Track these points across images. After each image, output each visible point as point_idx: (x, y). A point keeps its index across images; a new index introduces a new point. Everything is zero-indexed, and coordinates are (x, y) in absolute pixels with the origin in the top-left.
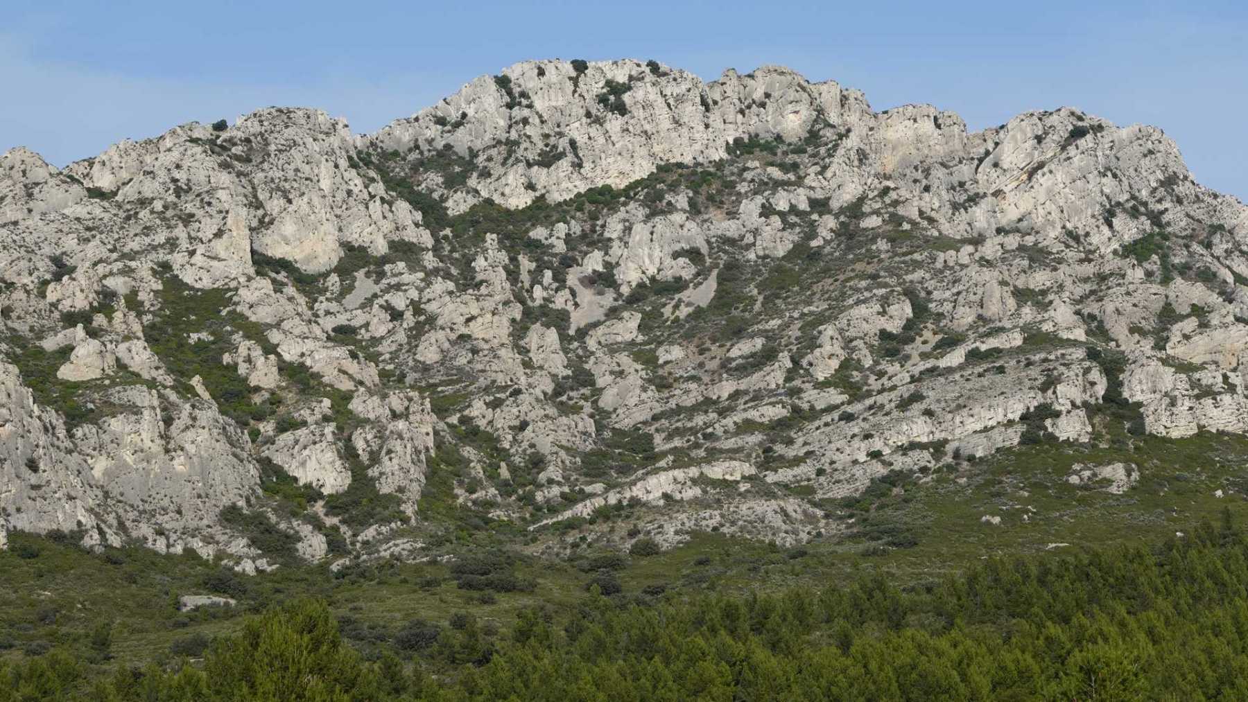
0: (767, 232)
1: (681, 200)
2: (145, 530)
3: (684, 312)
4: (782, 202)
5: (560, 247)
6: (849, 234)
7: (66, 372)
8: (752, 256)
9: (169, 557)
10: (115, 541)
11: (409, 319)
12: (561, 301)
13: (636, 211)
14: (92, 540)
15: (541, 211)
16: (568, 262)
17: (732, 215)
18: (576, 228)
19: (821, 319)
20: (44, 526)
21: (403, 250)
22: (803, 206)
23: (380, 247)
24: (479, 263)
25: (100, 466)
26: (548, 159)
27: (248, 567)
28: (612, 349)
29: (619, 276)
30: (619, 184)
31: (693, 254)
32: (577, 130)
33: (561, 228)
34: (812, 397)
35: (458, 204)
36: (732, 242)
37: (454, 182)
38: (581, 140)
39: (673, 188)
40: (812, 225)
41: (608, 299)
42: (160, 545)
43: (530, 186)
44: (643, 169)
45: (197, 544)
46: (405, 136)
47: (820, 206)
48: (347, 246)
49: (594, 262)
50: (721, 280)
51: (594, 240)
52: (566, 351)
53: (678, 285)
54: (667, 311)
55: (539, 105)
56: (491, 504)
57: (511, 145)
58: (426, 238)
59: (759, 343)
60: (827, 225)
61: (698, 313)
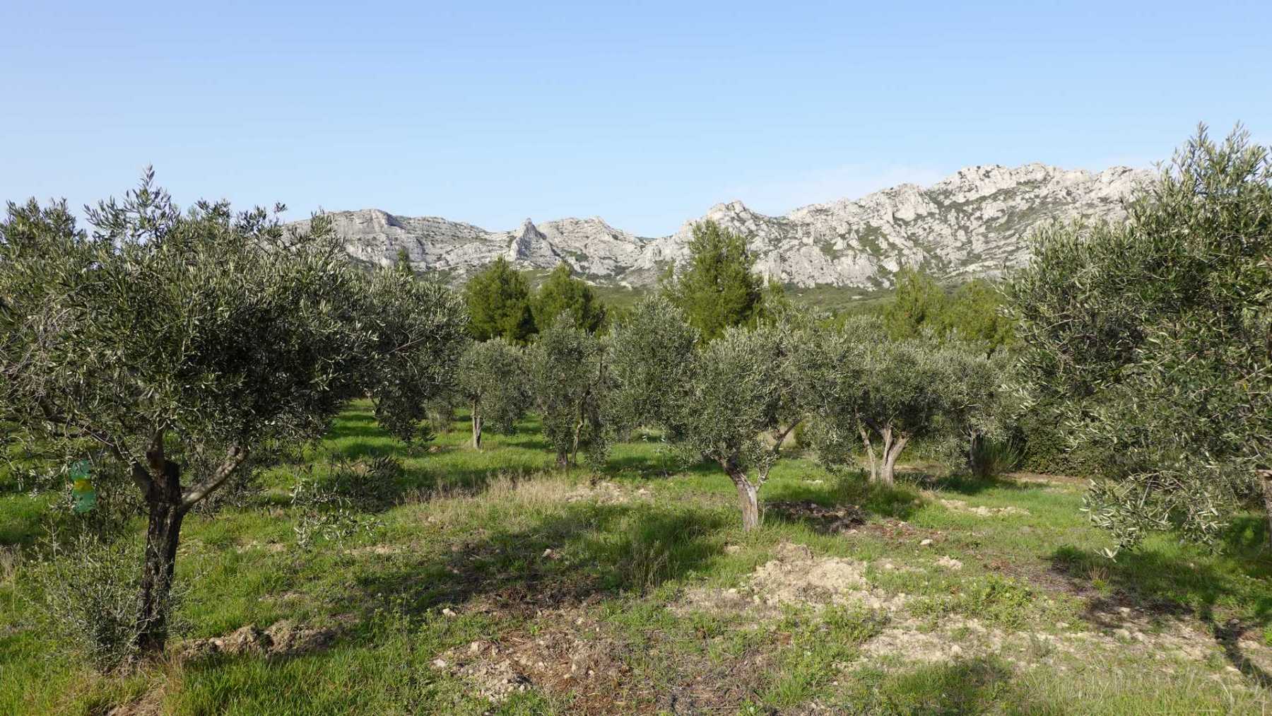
0: (1022, 204)
1: (1002, 198)
2: (848, 282)
3: (998, 224)
4: (1027, 196)
5: (970, 211)
8: (1017, 210)
9: (853, 288)
10: (841, 285)
11: (928, 230)
12: (968, 224)
13: (990, 201)
14: (835, 285)
15: (967, 203)
16: (972, 214)
17: (1014, 200)
18: (975, 206)
21: (931, 214)
22: (1033, 197)
23: (925, 214)
24: (949, 216)
25: (839, 268)
26: (969, 190)
27: (870, 289)
28: (978, 235)
29: (983, 217)
30: (987, 195)
31: (1003, 211)
32: (978, 183)
33: (971, 207)
34: (1022, 244)
35: (947, 202)
36: (1013, 207)
37: (946, 197)
38: (978, 185)
39: (1000, 195)
40: (1034, 202)
41: (980, 222)
42: (851, 285)
43: (965, 197)
44: (994, 191)
45: (860, 285)
46: (936, 188)
48: (918, 215)
49: (978, 214)
50: (1009, 216)
51: (979, 209)
52: (966, 235)
53: (998, 218)
54: (993, 225)
55: (969, 178)
56: (934, 273)
57: (961, 187)
58: (937, 211)
59: (1013, 231)
61: (1001, 225)
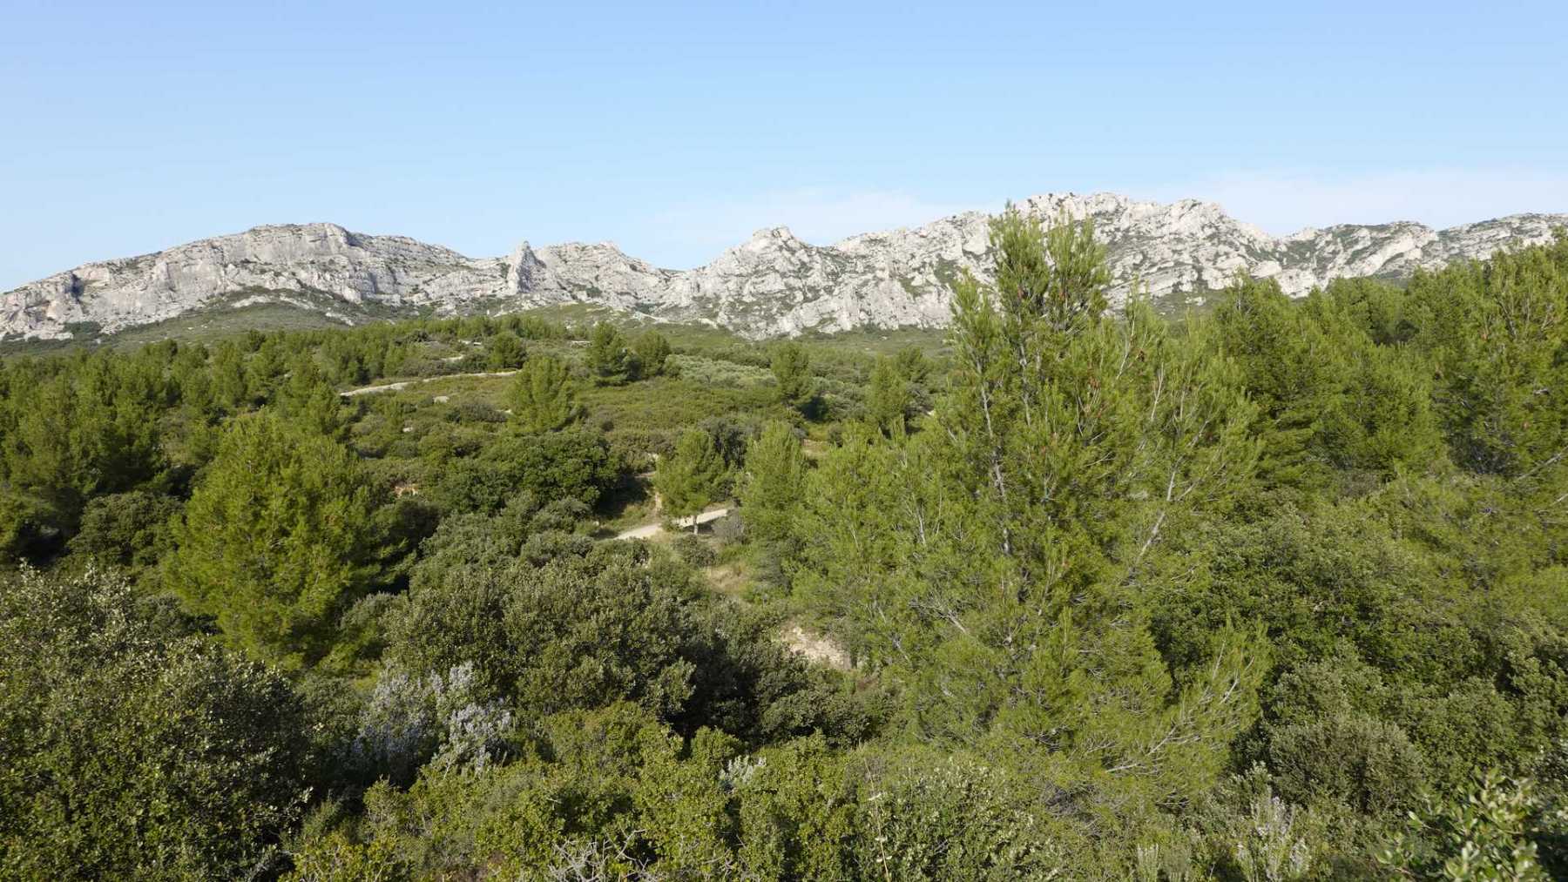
0: (1103, 237)
6: (1126, 237)
7: (913, 283)
9: (939, 330)
10: (926, 326)
19: (1117, 261)
20: (907, 323)
22: (1113, 230)
25: (922, 307)
32: (1050, 213)
38: (1051, 215)
40: (1115, 235)
42: (937, 327)
44: (1068, 222)
45: (946, 326)
47: (1118, 230)
48: (988, 247)
55: (1040, 206)
57: (1032, 218)
60: (1119, 235)
